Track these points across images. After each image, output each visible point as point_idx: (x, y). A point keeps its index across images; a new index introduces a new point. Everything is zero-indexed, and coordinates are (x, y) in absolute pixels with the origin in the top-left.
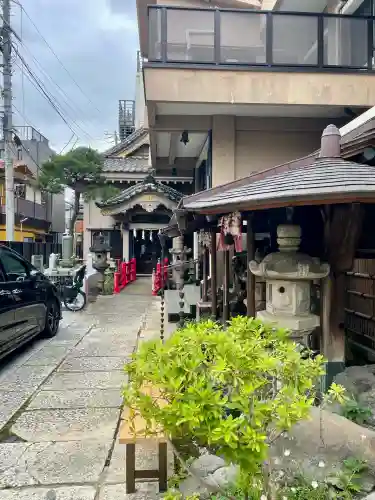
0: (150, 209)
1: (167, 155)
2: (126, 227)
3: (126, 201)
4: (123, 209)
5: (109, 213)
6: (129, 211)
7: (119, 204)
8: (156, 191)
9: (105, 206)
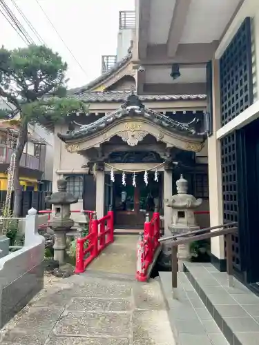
0: (132, 142)
1: (165, 42)
2: (101, 168)
3: (100, 130)
4: (97, 142)
5: (77, 148)
6: (104, 145)
7: (91, 134)
8: (141, 115)
9: (72, 138)
